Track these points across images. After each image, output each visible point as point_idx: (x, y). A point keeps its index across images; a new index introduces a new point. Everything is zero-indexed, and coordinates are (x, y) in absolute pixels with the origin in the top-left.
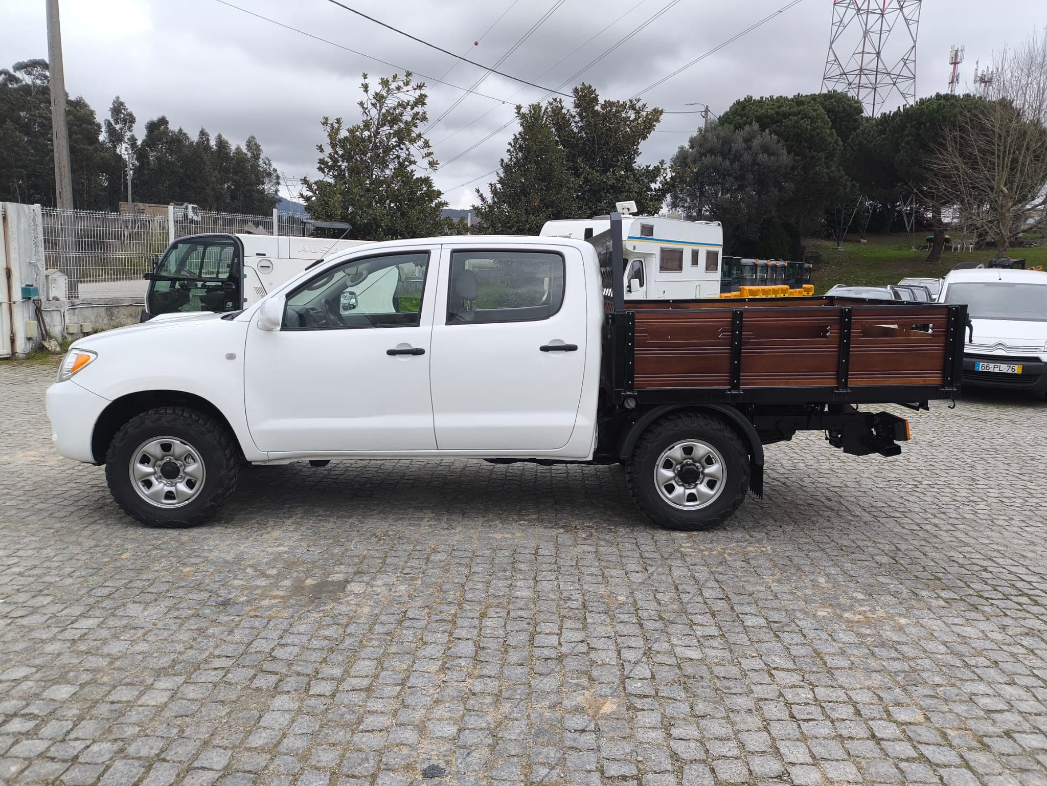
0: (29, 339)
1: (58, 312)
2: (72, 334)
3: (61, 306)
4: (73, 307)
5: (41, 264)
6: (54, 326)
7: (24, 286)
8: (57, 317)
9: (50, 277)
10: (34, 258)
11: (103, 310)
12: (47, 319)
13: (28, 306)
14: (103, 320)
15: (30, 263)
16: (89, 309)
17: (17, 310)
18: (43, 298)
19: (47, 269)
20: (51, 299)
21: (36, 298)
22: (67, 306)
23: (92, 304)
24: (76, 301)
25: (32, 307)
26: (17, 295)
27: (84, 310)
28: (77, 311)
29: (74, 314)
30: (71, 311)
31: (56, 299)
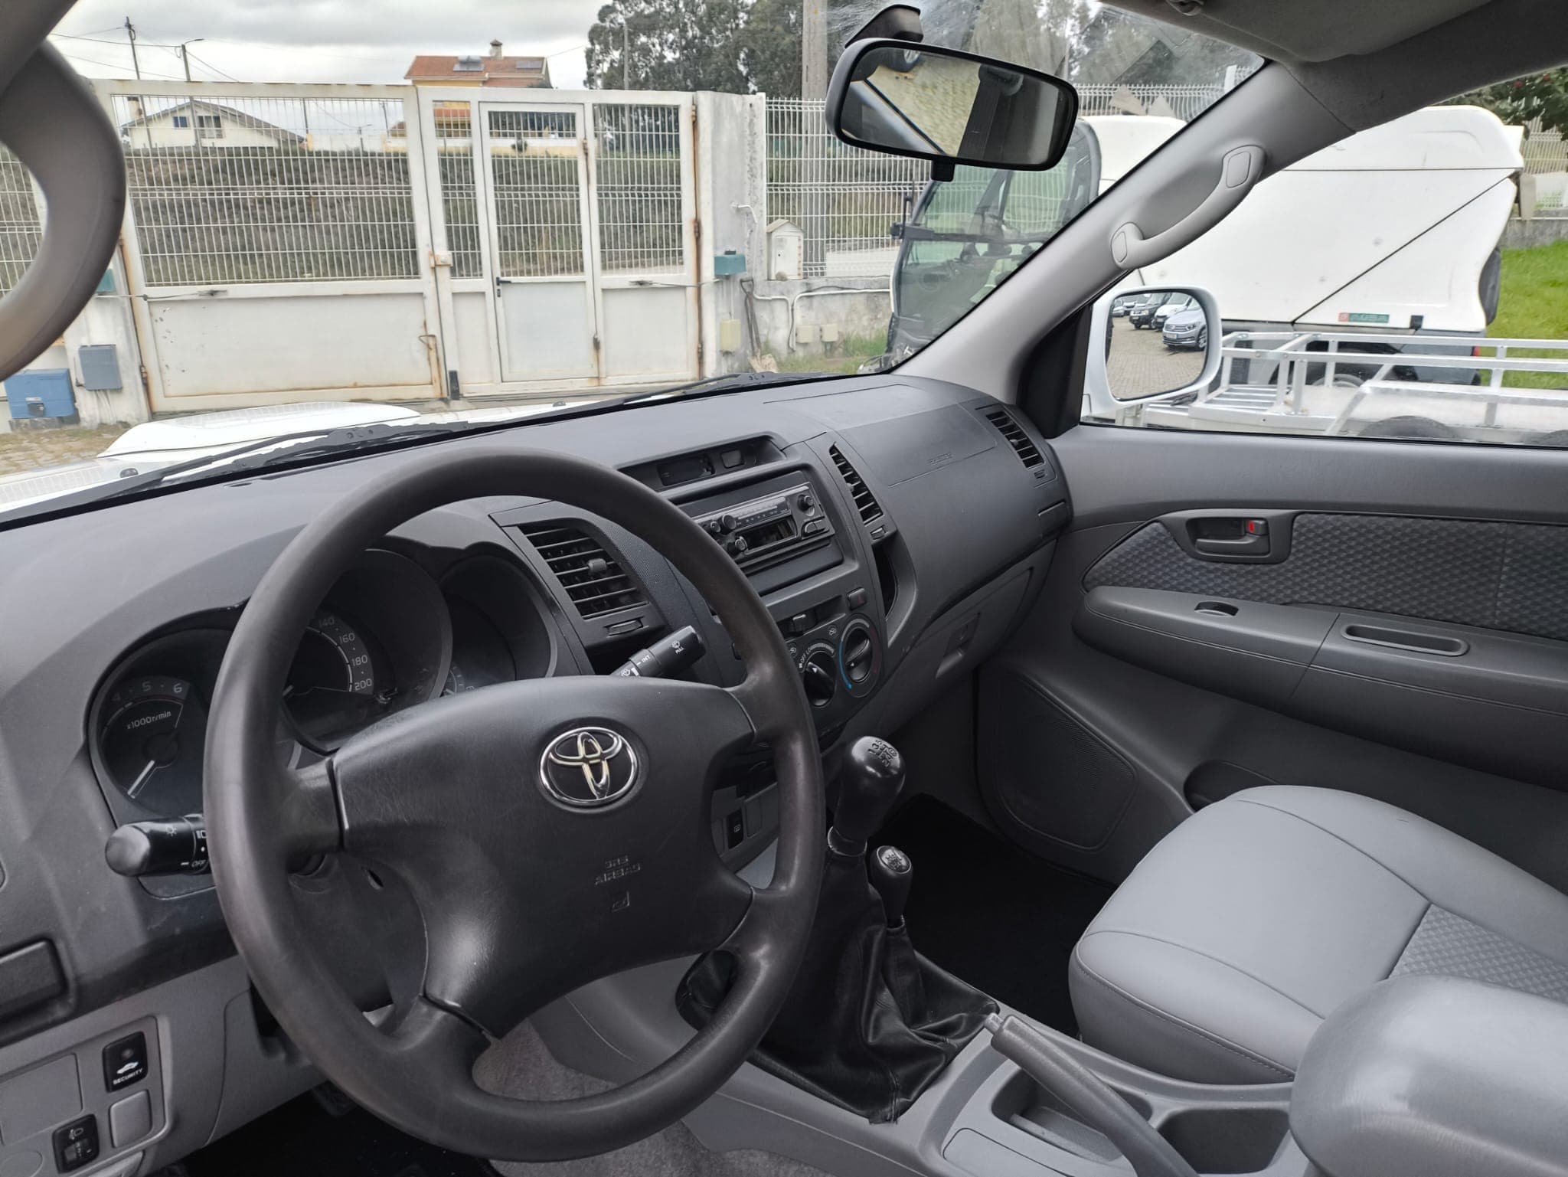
0: (726, 354)
1: (784, 303)
2: (806, 344)
3: (789, 292)
4: (809, 295)
5: (760, 211)
6: (776, 328)
7: (721, 253)
8: (780, 310)
9: (774, 235)
10: (747, 199)
11: (862, 299)
12: (763, 315)
13: (728, 293)
14: (860, 319)
15: (738, 210)
16: (838, 297)
17: (708, 300)
18: (759, 277)
19: (770, 221)
20: (773, 277)
21: (745, 275)
22: (798, 292)
23: (843, 289)
24: (817, 282)
25: (737, 294)
26: (709, 273)
27: (829, 299)
28: (815, 301)
29: (810, 307)
30: (806, 301)
31: (781, 278)
